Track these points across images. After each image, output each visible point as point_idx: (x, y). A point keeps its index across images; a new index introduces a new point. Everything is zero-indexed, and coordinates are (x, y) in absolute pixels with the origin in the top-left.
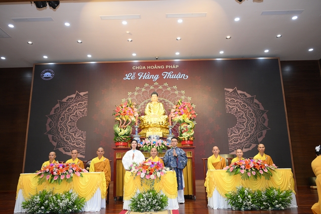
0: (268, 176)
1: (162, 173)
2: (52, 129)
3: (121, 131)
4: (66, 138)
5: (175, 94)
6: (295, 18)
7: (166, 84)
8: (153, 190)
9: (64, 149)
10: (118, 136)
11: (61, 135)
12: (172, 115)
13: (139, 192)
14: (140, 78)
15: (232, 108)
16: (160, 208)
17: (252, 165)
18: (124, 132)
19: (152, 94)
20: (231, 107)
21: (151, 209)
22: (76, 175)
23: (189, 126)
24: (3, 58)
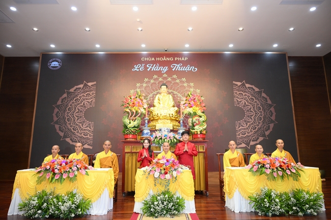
0: (296, 176)
1: (178, 172)
2: (59, 119)
3: (130, 123)
4: (73, 128)
5: (183, 86)
6: (313, 9)
7: (175, 76)
8: (167, 192)
9: (71, 139)
10: (127, 128)
11: (68, 125)
12: (182, 107)
13: (152, 193)
14: (148, 70)
15: (240, 102)
16: (177, 212)
17: (277, 164)
18: (133, 124)
19: (162, 86)
20: (239, 100)
21: (166, 214)
22: (81, 174)
23: (202, 119)
24: (9, 46)
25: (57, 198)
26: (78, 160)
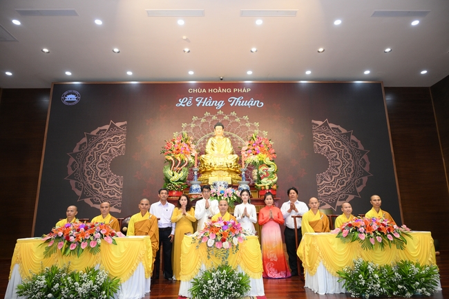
0: (401, 243)
1: (240, 238)
2: (75, 172)
3: (173, 175)
4: (95, 185)
5: (245, 126)
6: (415, 23)
7: (234, 114)
8: (226, 267)
9: (92, 200)
10: (169, 182)
11: (88, 180)
12: (243, 153)
13: (204, 268)
14: (198, 105)
15: (322, 147)
16: (239, 295)
17: (375, 227)
18: (178, 176)
19: (216, 126)
20: (321, 145)
21: (224, 296)
22: (106, 242)
23: (271, 170)
24: (9, 74)
25: (73, 275)
26: (102, 224)
